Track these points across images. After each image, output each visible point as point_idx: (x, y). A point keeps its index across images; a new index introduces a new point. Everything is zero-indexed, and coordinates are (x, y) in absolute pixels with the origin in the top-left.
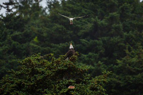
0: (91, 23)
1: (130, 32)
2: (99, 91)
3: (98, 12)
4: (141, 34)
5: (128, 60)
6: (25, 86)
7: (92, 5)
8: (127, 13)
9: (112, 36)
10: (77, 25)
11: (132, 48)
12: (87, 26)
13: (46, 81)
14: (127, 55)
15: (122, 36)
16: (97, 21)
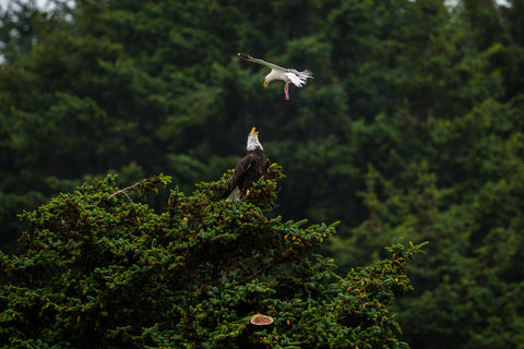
0: (210, 85)
1: (380, 117)
2: (377, 329)
3: (239, 38)
4: (423, 124)
5: (375, 235)
6: (58, 318)
7: (215, 11)
8: (362, 40)
9: (302, 135)
10: (152, 97)
11: (387, 184)
12: (197, 100)
13: (147, 295)
14: (373, 215)
15: (343, 137)
16: (236, 76)
